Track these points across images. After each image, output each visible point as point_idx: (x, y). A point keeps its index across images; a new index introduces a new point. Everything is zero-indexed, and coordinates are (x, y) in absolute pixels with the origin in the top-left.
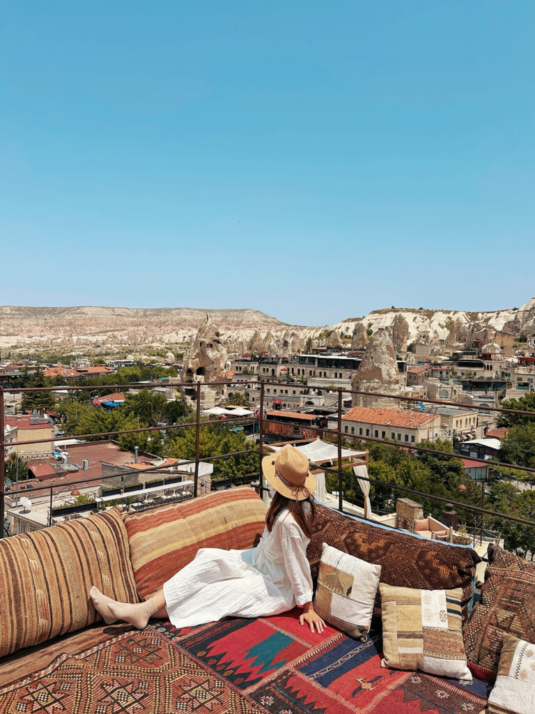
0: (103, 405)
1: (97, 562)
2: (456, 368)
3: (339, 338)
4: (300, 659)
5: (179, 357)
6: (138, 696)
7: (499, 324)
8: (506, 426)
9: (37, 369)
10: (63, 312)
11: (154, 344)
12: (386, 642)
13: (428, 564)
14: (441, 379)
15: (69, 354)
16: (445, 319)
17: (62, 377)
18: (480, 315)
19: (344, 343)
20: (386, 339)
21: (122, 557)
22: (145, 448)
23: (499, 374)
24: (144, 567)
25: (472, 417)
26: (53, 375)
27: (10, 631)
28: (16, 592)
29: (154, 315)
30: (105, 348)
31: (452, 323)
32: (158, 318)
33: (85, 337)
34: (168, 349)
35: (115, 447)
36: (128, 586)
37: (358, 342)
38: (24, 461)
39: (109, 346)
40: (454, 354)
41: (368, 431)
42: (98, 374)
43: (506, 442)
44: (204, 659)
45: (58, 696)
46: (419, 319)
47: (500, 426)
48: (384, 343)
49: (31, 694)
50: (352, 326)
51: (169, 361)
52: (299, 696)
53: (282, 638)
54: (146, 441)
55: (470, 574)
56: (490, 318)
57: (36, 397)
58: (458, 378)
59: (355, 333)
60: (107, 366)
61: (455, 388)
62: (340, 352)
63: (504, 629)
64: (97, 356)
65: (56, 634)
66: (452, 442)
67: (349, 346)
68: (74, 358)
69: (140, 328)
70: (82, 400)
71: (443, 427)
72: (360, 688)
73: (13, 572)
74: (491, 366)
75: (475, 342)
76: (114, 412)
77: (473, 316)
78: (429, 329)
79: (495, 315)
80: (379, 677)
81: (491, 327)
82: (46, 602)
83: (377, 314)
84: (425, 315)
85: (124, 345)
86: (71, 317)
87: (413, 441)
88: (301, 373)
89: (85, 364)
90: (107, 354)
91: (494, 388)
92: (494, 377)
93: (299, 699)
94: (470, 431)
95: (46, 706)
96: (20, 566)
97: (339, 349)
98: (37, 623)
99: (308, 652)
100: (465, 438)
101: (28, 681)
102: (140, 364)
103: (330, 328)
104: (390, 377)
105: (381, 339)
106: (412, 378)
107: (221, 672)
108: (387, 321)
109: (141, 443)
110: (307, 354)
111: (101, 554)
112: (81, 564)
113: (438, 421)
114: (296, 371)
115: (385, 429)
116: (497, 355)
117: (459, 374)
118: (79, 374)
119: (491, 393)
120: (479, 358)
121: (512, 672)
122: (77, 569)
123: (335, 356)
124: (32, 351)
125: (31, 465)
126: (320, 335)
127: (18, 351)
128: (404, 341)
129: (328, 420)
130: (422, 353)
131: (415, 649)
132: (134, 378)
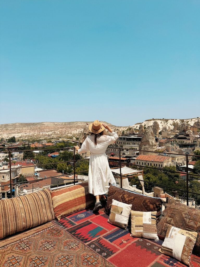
0: (51, 156)
1: (41, 205)
2: (177, 140)
3: (134, 130)
4: (105, 234)
5: (77, 139)
6: (52, 245)
7: (192, 123)
8: (196, 160)
9: (28, 144)
10: (37, 124)
11: (68, 135)
12: (132, 229)
13: (146, 204)
14: (171, 144)
15: (39, 139)
16: (172, 122)
17: (37, 147)
18: (185, 120)
19: (136, 132)
20: (151, 130)
21: (49, 204)
22: (66, 171)
23: (193, 141)
24: (57, 207)
25: (183, 157)
26: (34, 146)
27: (13, 226)
28: (15, 214)
29: (68, 124)
30: (51, 136)
31: (175, 124)
32: (70, 125)
33: (44, 133)
34: (73, 136)
35: (56, 171)
36: (52, 213)
37: (141, 131)
38: (24, 177)
39: (53, 136)
40: (176, 135)
41: (145, 163)
42: (50, 146)
43: (195, 166)
44: (74, 235)
45: (28, 245)
46: (163, 122)
47: (193, 160)
48: (150, 132)
49: (20, 245)
50: (139, 126)
51: (74, 140)
52: (103, 245)
53: (99, 228)
54: (66, 169)
55: (160, 207)
56: (189, 121)
57: (28, 154)
58: (178, 143)
59: (140, 128)
60: (52, 143)
61: (176, 147)
62: (134, 135)
63: (169, 223)
64: (49, 139)
65: (28, 228)
66: (176, 166)
67: (138, 133)
68: (41, 140)
69: (64, 129)
70: (44, 155)
71: (172, 161)
72: (122, 243)
73: (14, 208)
74: (189, 139)
75: (183, 130)
76: (55, 159)
77: (182, 121)
78: (166, 126)
79: (190, 120)
80: (129, 239)
81: (189, 125)
82: (25, 218)
83: (147, 121)
84: (165, 121)
85: (58, 135)
86: (40, 126)
87: (162, 166)
88: (120, 143)
89: (45, 142)
90: (52, 139)
91: (191, 146)
92: (191, 143)
93: (103, 246)
94: (182, 162)
95: (24, 248)
96: (16, 206)
97: (134, 134)
98: (22, 224)
99: (108, 232)
100: (181, 165)
101: (19, 241)
102: (64, 142)
103: (131, 127)
104: (153, 144)
105: (149, 130)
106: (161, 144)
107: (79, 238)
108: (151, 123)
109: (65, 170)
110: (122, 136)
111: (43, 203)
112: (36, 206)
113: (170, 159)
114: (119, 143)
115: (151, 163)
116: (192, 135)
117: (178, 142)
118: (43, 146)
119: (190, 148)
120: (185, 136)
121: (169, 236)
122: (35, 207)
123: (132, 137)
124: (26, 138)
125: (27, 178)
126: (127, 129)
127: (22, 138)
128: (158, 131)
129: (130, 160)
130: (164, 134)
131: (141, 230)
132: (62, 147)
